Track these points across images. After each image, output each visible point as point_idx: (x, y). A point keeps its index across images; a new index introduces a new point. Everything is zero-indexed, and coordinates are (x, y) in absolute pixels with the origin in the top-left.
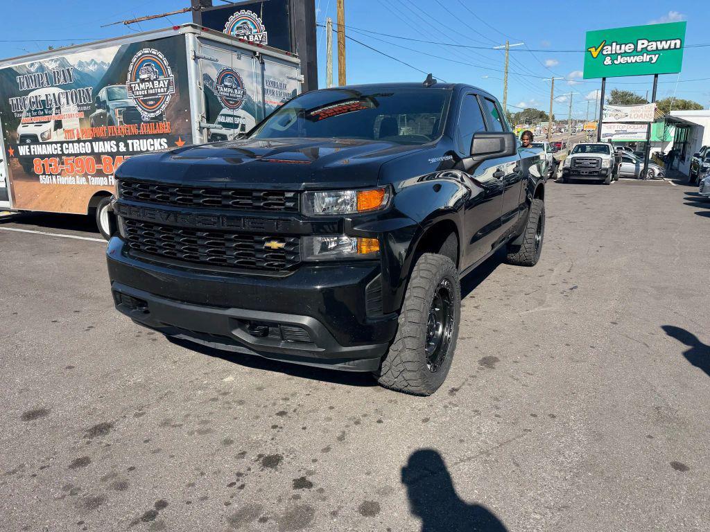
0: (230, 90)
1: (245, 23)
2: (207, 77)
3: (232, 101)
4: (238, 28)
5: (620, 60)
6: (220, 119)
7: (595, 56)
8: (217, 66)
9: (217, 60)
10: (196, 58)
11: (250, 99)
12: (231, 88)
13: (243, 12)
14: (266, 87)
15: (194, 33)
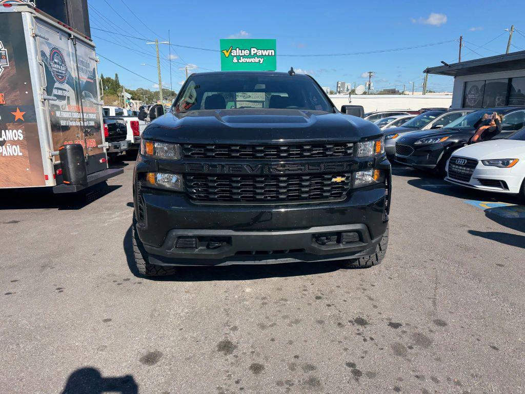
0: (58, 66)
2: (43, 54)
3: (60, 76)
5: (242, 60)
6: (55, 91)
7: (227, 56)
8: (49, 44)
9: (48, 39)
10: (35, 36)
11: (70, 75)
12: (58, 64)
14: (79, 65)
15: (32, 13)
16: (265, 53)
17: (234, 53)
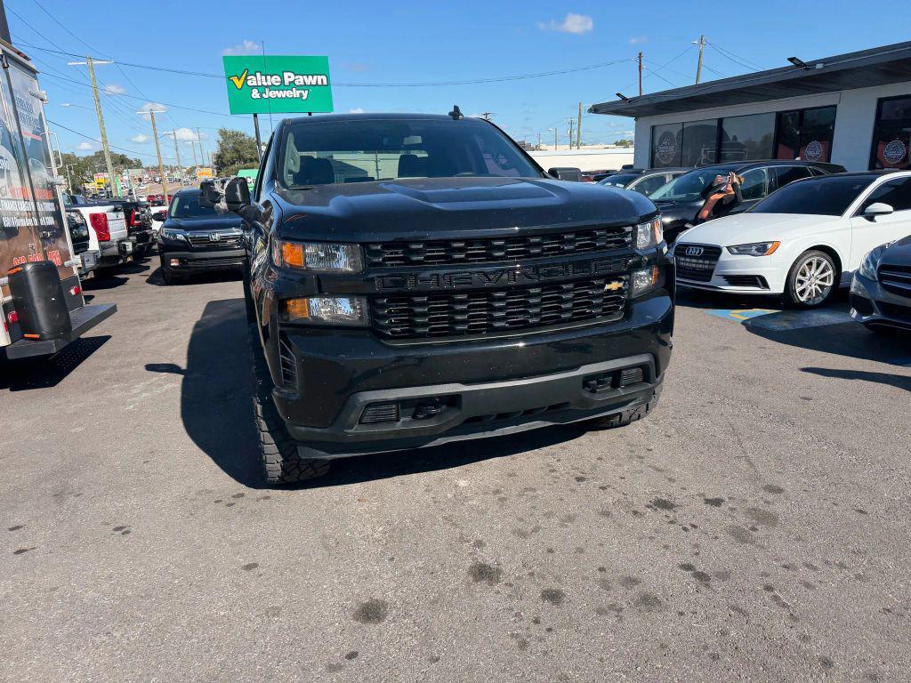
7: (239, 87)
16: (310, 80)
17: (252, 81)
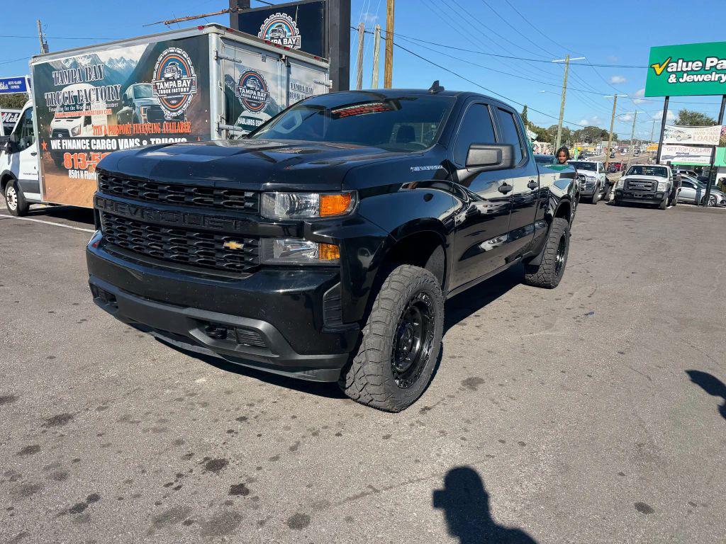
0: (252, 92)
1: (281, 26)
2: (228, 78)
3: (255, 103)
4: (273, 31)
5: (686, 78)
6: (241, 121)
7: (658, 73)
8: (241, 68)
9: (240, 62)
10: (218, 58)
11: (273, 102)
12: (254, 90)
13: (278, 15)
14: (290, 91)
15: (218, 34)
17: (673, 67)
